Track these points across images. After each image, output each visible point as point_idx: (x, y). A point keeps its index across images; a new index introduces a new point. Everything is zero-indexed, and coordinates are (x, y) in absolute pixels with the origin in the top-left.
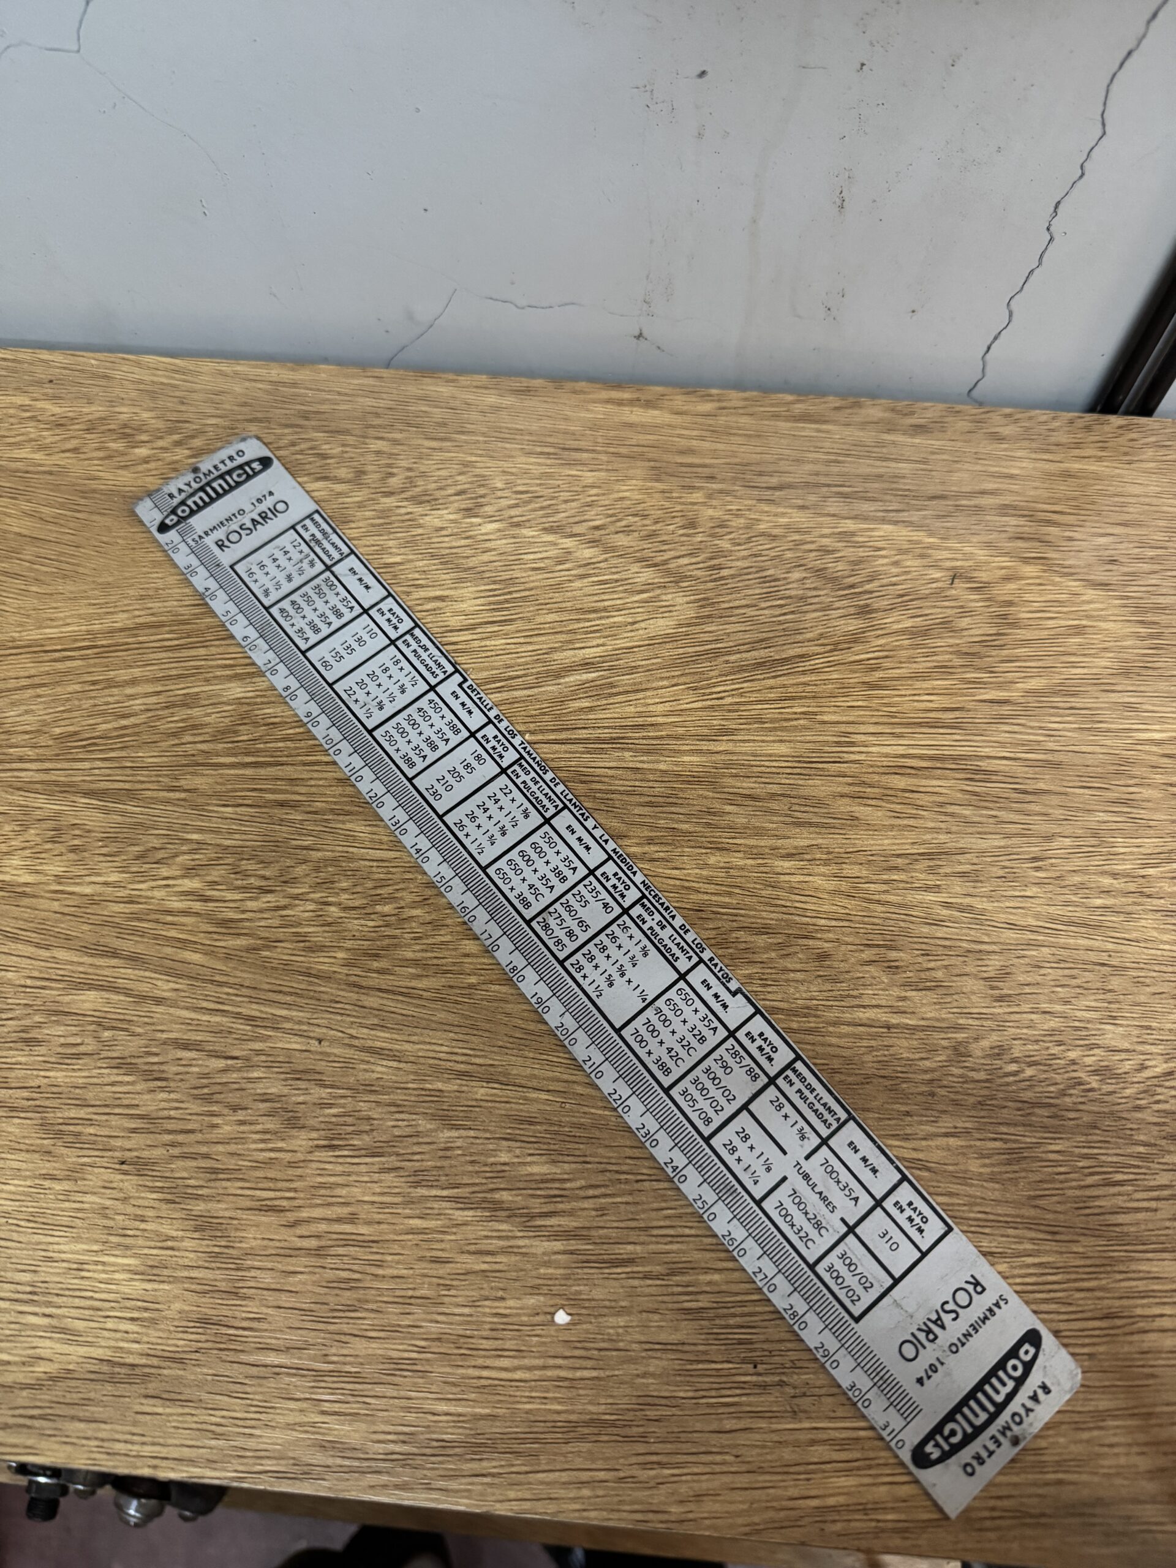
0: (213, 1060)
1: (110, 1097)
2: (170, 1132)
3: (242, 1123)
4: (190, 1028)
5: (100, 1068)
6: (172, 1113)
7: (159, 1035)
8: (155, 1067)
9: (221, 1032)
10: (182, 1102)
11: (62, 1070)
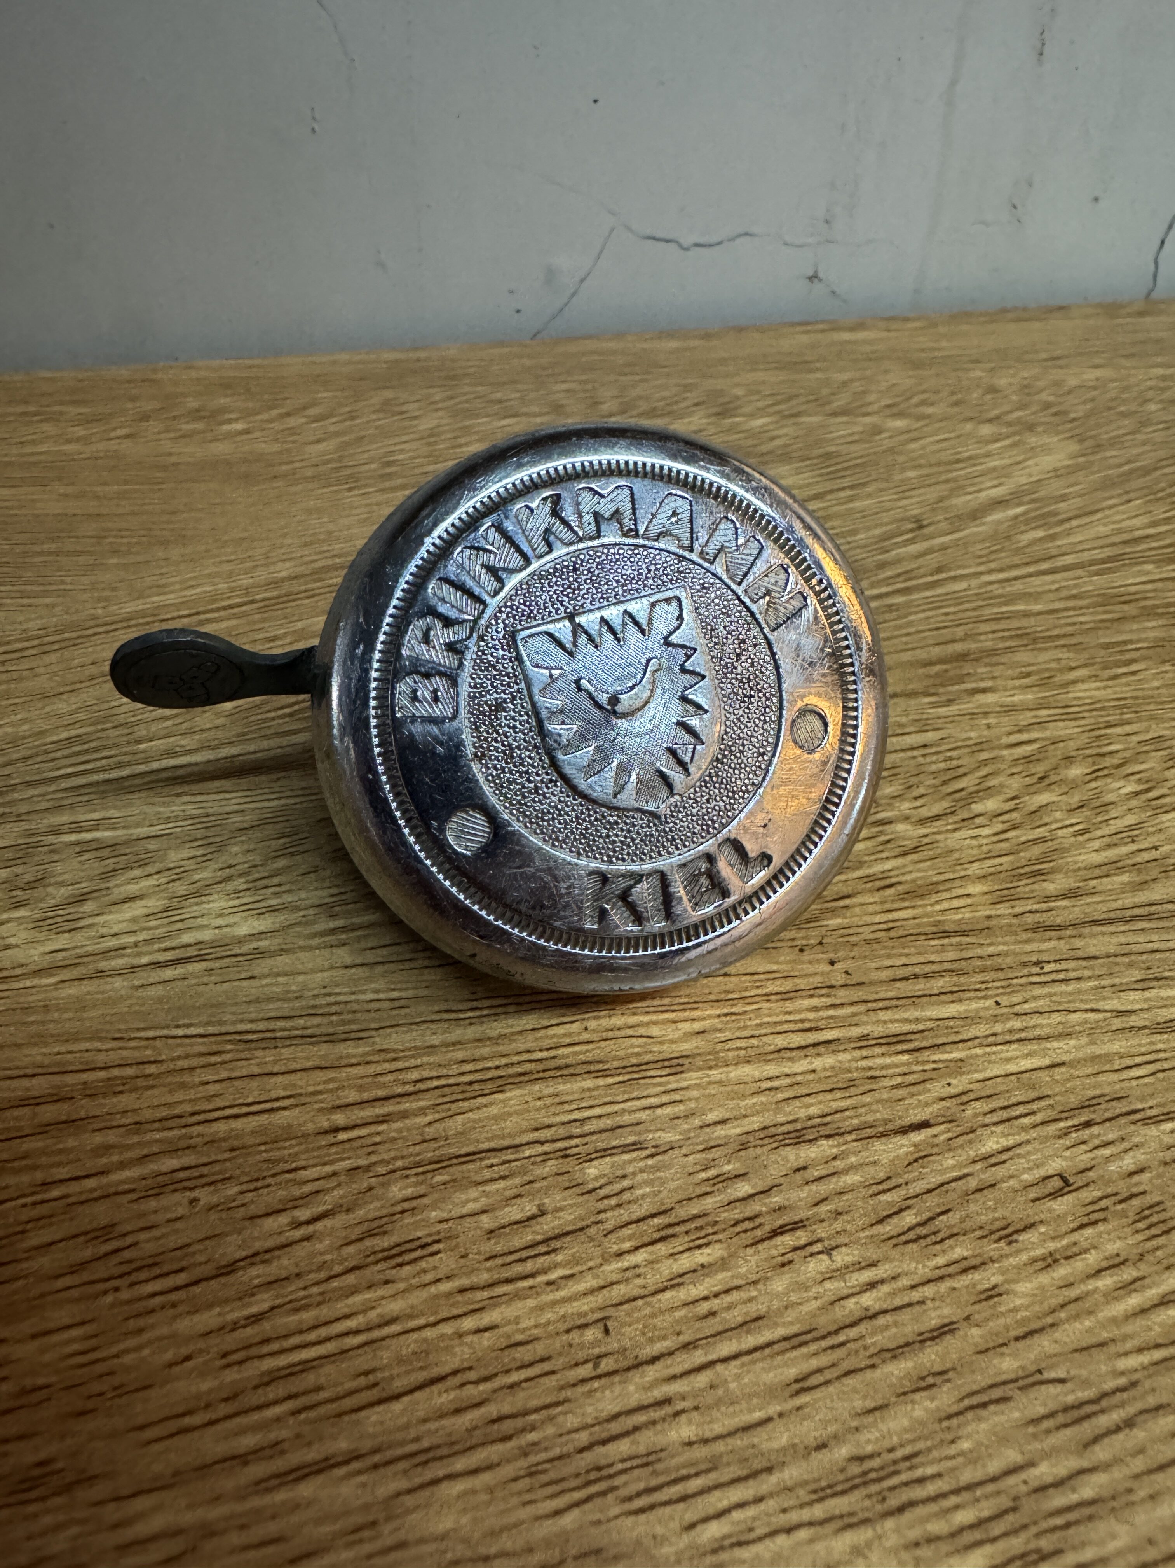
0: (879, 1145)
1: (685, 1320)
2: (894, 1353)
3: (1050, 1261)
4: (780, 1096)
5: (620, 1254)
6: (868, 1300)
7: (720, 1132)
8: (756, 1207)
9: (851, 1084)
10: (873, 1265)
11: (517, 1296)
